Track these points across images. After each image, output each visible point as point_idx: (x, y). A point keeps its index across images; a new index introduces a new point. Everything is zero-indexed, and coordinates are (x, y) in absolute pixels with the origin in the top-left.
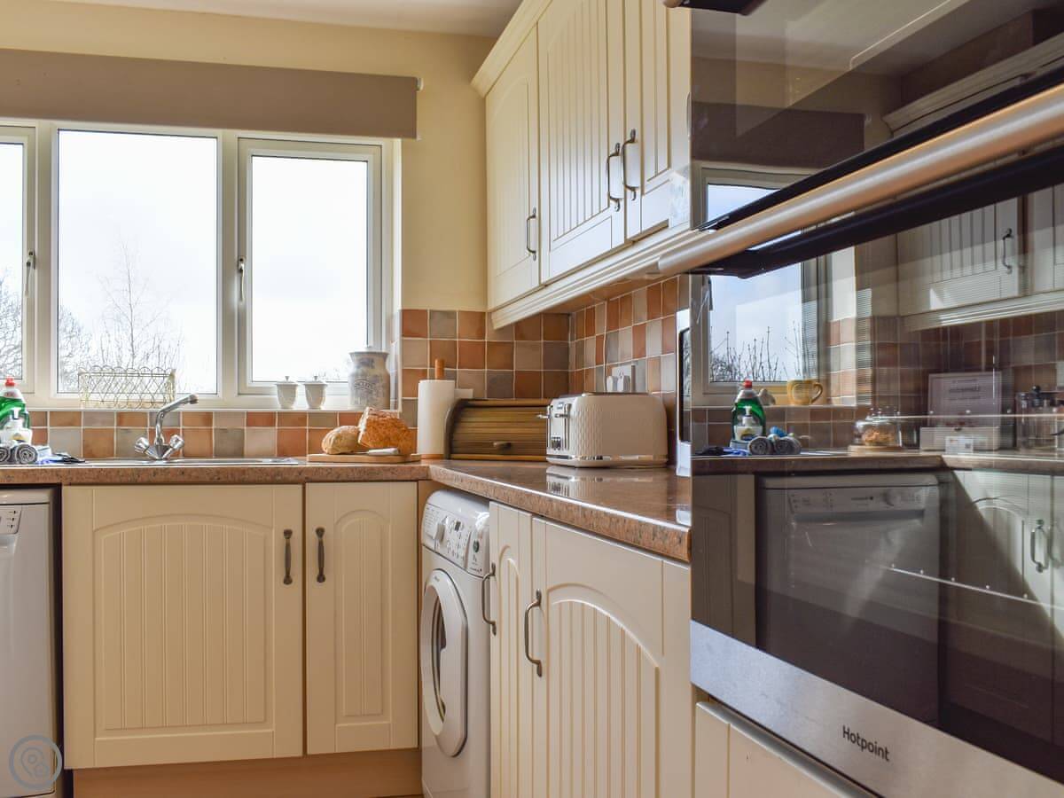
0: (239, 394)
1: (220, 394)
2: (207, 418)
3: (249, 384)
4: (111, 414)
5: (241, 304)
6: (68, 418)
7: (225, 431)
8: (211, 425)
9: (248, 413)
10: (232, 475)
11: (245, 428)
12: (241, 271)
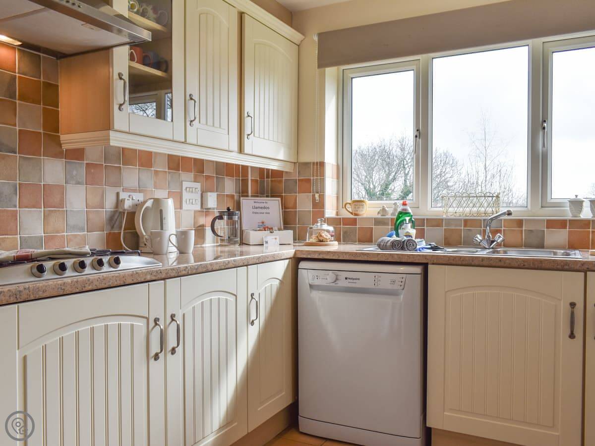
0: (542, 207)
1: (529, 207)
2: (520, 223)
3: (549, 200)
4: (461, 220)
5: (545, 149)
6: (436, 222)
7: (531, 231)
8: (522, 228)
9: (548, 220)
10: (533, 263)
11: (545, 229)
12: (544, 128)
